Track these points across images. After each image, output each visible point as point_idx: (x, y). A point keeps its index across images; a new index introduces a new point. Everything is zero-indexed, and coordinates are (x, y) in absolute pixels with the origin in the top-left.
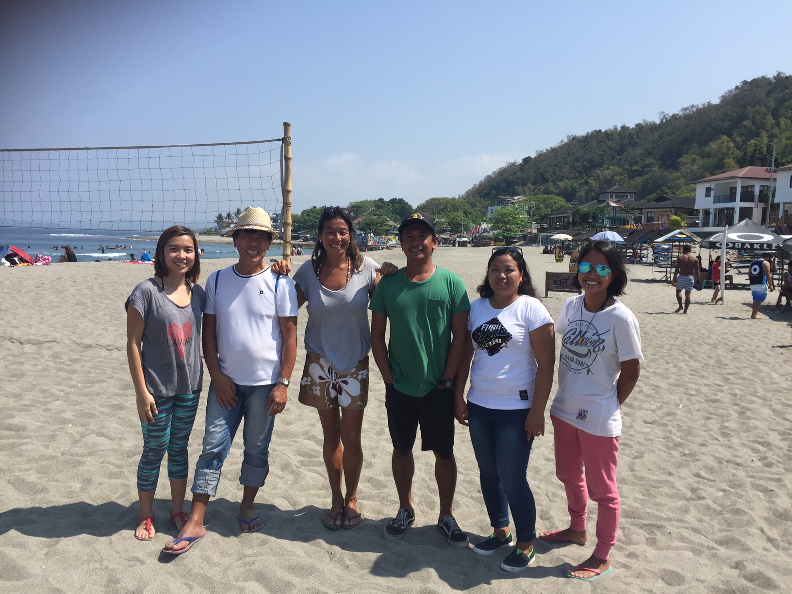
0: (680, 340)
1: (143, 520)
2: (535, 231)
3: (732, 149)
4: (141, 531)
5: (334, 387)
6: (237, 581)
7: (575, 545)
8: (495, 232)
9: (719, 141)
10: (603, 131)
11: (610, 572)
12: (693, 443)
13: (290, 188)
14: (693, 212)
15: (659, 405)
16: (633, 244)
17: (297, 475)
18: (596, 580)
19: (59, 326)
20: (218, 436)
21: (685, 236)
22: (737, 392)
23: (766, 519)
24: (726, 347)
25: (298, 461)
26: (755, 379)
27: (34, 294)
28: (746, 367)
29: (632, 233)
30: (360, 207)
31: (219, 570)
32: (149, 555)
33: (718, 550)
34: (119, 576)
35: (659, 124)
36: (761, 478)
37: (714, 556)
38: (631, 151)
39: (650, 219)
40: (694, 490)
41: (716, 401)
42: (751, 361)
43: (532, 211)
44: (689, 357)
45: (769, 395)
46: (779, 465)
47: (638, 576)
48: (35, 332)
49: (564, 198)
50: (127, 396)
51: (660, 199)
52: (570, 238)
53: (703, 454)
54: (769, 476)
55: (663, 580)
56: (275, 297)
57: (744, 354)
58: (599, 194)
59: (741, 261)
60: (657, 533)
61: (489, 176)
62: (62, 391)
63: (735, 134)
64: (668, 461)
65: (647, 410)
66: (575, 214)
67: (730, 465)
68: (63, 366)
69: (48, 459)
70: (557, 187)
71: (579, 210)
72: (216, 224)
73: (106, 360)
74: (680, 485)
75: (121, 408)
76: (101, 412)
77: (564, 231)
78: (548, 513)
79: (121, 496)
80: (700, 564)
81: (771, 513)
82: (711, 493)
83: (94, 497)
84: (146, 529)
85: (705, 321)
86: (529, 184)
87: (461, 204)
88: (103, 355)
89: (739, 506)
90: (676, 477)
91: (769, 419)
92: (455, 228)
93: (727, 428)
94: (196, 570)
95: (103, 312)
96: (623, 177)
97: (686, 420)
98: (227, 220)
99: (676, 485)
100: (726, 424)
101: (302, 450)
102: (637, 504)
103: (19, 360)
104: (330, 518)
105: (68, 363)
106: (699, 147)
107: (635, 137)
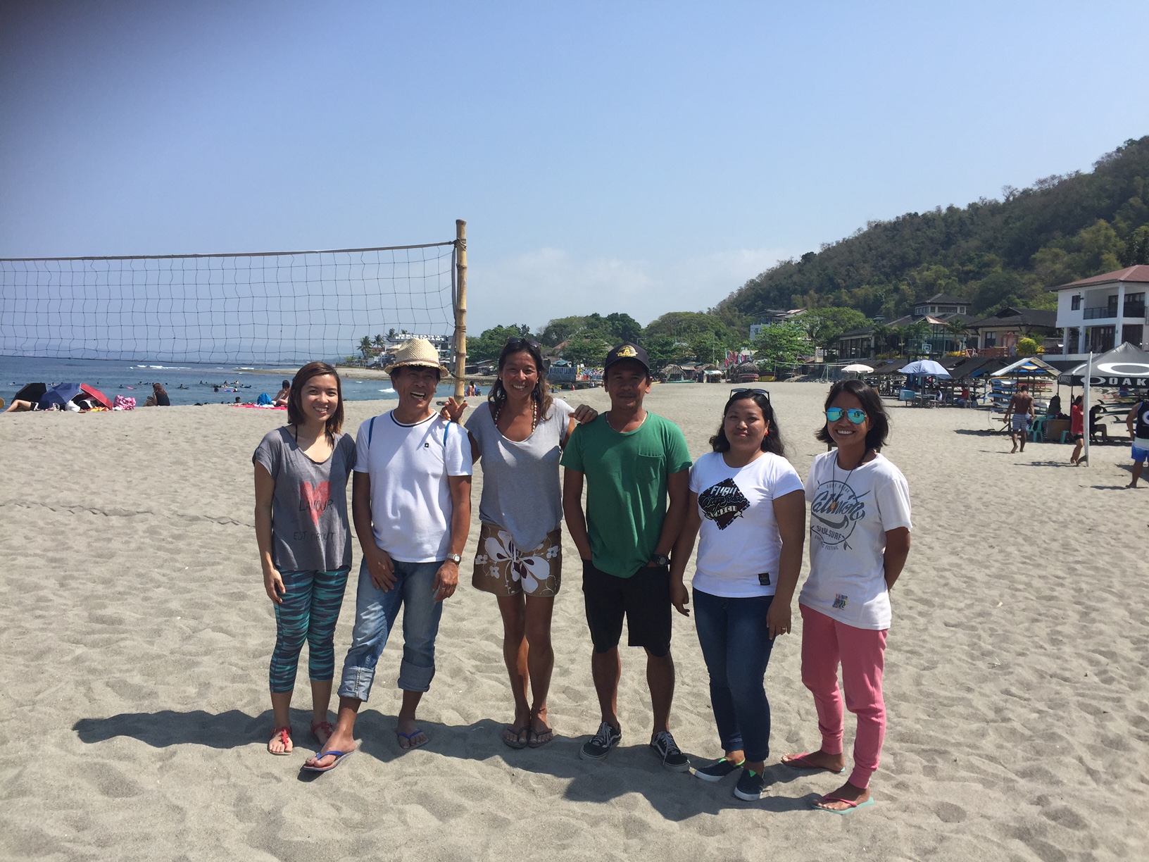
0: (1015, 516)
1: (277, 732)
2: (819, 360)
3: (1113, 239)
4: (276, 744)
5: (517, 567)
6: (395, 803)
7: (829, 773)
8: (761, 361)
9: (1094, 228)
10: (920, 214)
11: (869, 805)
12: (1008, 652)
13: (464, 307)
14: (1054, 333)
15: (968, 602)
16: (962, 379)
17: (470, 682)
18: (850, 813)
19: (153, 492)
20: (372, 625)
21: (1036, 367)
22: (1084, 586)
23: (1091, 748)
24: (1080, 525)
25: (473, 666)
26: (1112, 569)
27: (115, 449)
28: (1104, 553)
29: (962, 362)
30: (565, 327)
31: (374, 790)
32: (287, 771)
33: (1017, 782)
34: (249, 794)
35: (1004, 204)
36: (1094, 698)
37: (1013, 789)
38: (963, 243)
39: (989, 342)
40: (998, 710)
41: (1051, 598)
42: (1112, 546)
43: (815, 331)
44: (1024, 539)
45: (1129, 591)
46: (1123, 681)
47: (906, 809)
48: (123, 500)
49: (863, 311)
50: (249, 582)
51: (1004, 313)
52: (870, 369)
53: (1019, 665)
54: (1106, 695)
55: (939, 816)
56: (444, 451)
57: (1104, 535)
58: (913, 306)
59: (1120, 403)
60: (939, 760)
61: (752, 281)
62: (164, 575)
63: (1118, 218)
64: (969, 674)
65: (951, 609)
66: (878, 335)
67: (1054, 680)
68: (163, 544)
69: (153, 659)
70: (853, 296)
71: (884, 329)
72: (360, 351)
73: (218, 537)
74: (980, 704)
75: (241, 596)
76: (217, 602)
77: (863, 359)
78: (797, 734)
79: (248, 704)
80: (990, 798)
81: (1099, 740)
82: (1020, 715)
83: (213, 705)
84: (282, 741)
85: (1057, 489)
86: (812, 292)
87: (712, 321)
88: (215, 531)
89: (1056, 730)
90: (977, 694)
91: (1122, 623)
92: (703, 355)
93: (1059, 633)
94: (344, 789)
95: (209, 475)
96: (950, 281)
97: (1003, 622)
98: (376, 346)
99: (974, 703)
100: (1059, 628)
101: (477, 652)
102: (918, 726)
103: (105, 536)
104: (512, 734)
105: (170, 540)
106: (1063, 237)
107: (968, 222)
